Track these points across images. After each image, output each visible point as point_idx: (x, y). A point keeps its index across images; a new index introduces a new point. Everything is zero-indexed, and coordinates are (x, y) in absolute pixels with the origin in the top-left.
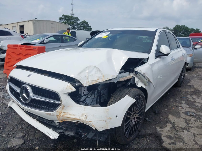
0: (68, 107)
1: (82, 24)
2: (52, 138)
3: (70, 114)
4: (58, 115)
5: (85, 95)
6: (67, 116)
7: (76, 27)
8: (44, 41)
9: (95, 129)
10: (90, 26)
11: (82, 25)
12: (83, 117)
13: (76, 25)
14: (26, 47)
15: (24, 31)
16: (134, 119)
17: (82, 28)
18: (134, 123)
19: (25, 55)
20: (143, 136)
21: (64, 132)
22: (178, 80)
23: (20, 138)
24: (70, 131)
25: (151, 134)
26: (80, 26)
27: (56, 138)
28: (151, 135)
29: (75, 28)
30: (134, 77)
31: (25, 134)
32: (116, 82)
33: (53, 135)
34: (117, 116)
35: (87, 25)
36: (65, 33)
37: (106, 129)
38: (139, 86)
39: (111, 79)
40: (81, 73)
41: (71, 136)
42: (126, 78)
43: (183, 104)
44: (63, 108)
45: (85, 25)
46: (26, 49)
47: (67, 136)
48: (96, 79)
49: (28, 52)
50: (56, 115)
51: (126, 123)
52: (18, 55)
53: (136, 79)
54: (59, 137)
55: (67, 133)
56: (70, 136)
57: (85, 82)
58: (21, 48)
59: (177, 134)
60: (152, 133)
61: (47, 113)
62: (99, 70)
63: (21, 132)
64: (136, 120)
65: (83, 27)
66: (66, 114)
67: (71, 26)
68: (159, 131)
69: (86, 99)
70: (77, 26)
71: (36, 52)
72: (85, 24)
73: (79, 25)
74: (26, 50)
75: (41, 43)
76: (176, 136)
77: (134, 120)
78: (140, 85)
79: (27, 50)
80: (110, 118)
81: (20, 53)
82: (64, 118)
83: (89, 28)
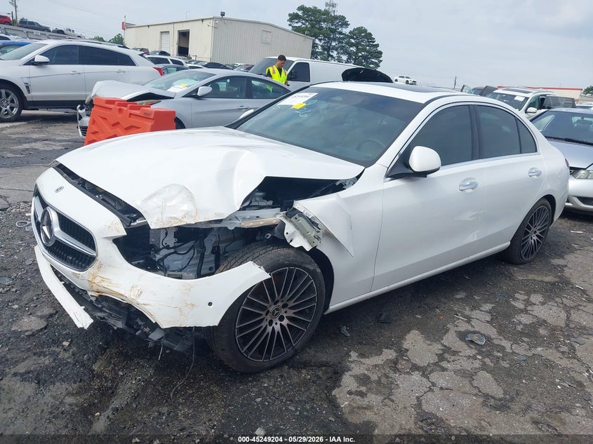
0: (110, 266)
1: (352, 38)
2: (79, 326)
3: (110, 283)
4: (90, 280)
5: (168, 247)
6: (104, 284)
7: (334, 44)
8: (197, 90)
9: (154, 322)
10: (377, 45)
11: (353, 41)
12: (132, 293)
13: (334, 40)
14: (131, 108)
15: (188, 49)
16: (281, 318)
17: (351, 49)
18: (277, 328)
19: (126, 129)
20: (305, 365)
21: (106, 318)
22: (509, 243)
23: (41, 317)
24: (119, 319)
25: (326, 365)
26: (347, 43)
27: (86, 328)
28: (324, 366)
29: (333, 49)
30: (285, 221)
31: (57, 312)
32: (231, 228)
33: (81, 318)
34: (210, 304)
35: (369, 42)
36: (271, 68)
37: (177, 325)
38: (296, 246)
39: (220, 221)
40: (150, 197)
41: (118, 328)
42: (261, 223)
43: (481, 311)
44: (100, 267)
45: (362, 41)
46: (131, 114)
47: (109, 327)
48: (179, 215)
49: (134, 121)
50: (87, 278)
51: (241, 322)
52: (114, 125)
53: (289, 229)
54: (92, 325)
55: (111, 321)
56: (116, 328)
57: (155, 219)
58: (120, 110)
59: (388, 377)
60: (328, 363)
61: (74, 274)
62: (191, 198)
63: (51, 306)
64: (285, 322)
65: (356, 45)
66: (103, 279)
67: (320, 40)
68: (352, 362)
69: (166, 256)
70: (340, 42)
71: (150, 124)
72: (363, 37)
73: (343, 39)
74: (130, 117)
75: (189, 95)
76: (384, 380)
77: (279, 322)
78: (298, 242)
79: (132, 116)
80: (193, 305)
81: (116, 121)
82: (101, 289)
83: (373, 49)
